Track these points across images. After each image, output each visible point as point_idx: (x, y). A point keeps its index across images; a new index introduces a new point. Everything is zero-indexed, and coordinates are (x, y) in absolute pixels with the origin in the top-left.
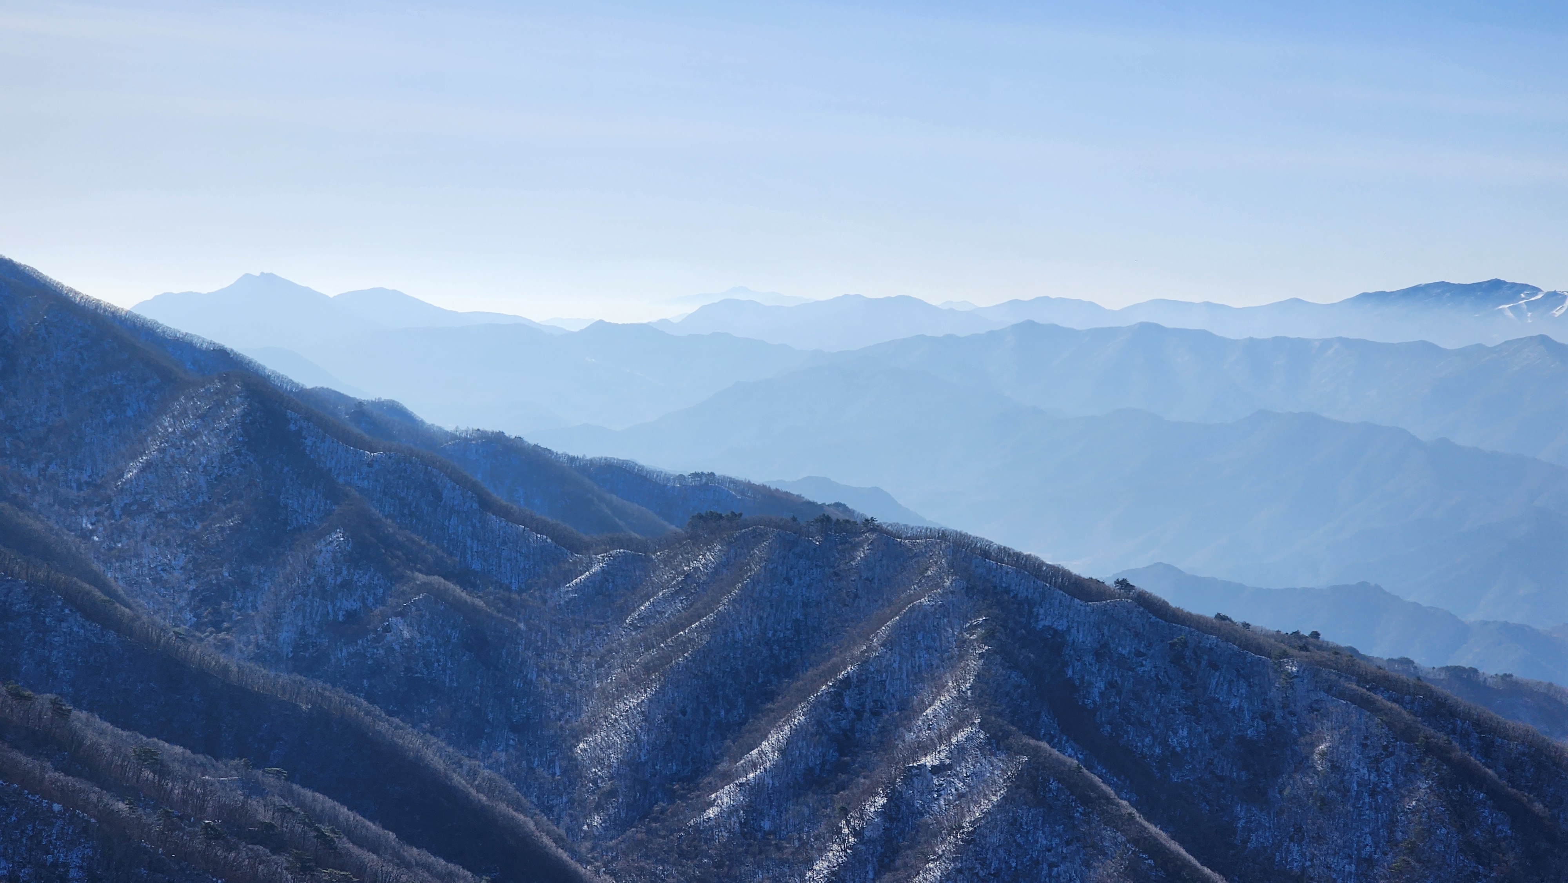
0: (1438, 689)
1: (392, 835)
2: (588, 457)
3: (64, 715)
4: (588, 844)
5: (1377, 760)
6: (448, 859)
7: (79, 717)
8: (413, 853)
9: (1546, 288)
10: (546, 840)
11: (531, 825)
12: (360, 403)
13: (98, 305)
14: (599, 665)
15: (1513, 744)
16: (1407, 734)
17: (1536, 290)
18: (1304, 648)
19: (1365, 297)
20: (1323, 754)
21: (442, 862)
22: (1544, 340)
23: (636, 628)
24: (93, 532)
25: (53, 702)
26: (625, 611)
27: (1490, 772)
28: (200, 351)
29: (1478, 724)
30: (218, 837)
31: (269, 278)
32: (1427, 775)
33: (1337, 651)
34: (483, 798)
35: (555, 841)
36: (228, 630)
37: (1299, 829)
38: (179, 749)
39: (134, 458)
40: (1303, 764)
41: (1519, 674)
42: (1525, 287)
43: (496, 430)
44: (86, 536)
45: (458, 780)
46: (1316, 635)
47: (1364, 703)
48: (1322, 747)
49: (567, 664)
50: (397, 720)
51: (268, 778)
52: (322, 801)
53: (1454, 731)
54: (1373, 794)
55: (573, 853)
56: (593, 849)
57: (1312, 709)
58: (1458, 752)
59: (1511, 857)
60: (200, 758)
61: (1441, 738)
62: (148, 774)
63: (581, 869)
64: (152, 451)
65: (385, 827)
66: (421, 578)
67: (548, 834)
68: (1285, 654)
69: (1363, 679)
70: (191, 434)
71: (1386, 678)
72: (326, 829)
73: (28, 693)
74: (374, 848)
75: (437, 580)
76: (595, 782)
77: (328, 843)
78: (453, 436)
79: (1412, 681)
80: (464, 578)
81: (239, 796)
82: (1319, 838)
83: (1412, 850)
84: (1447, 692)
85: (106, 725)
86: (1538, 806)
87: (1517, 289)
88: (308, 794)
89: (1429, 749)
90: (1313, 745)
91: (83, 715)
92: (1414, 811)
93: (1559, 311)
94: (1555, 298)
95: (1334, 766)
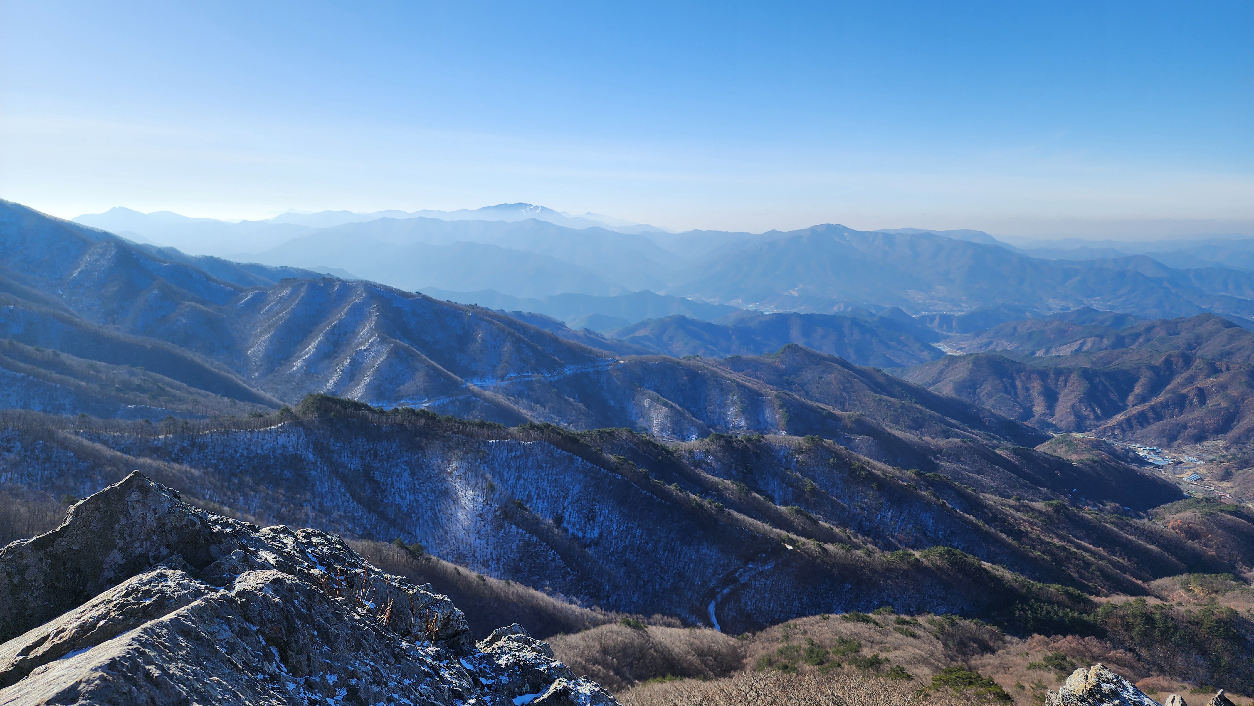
0: (511, 317)
1: (185, 385)
2: (244, 263)
3: (58, 355)
4: (254, 382)
5: (495, 338)
6: (206, 390)
7: (64, 356)
8: (193, 389)
9: (534, 205)
10: (240, 382)
11: (234, 377)
12: (159, 249)
13: (56, 218)
14: (253, 327)
16: (503, 330)
17: (531, 205)
18: (473, 308)
19: (484, 208)
20: (480, 337)
21: (204, 391)
22: (534, 219)
23: (265, 314)
24: (63, 295)
25: (54, 352)
26: (261, 309)
27: (526, 339)
28: (97, 233)
29: (522, 326)
30: (121, 390)
31: (122, 209)
32: (509, 341)
33: (482, 309)
34: (216, 371)
35: (243, 382)
36: (118, 324)
37: (474, 359)
38: (103, 363)
39: (76, 269)
40: (474, 341)
42: (528, 205)
43: (210, 255)
44: (61, 296)
45: (207, 365)
46: (476, 304)
47: (491, 323)
48: (480, 335)
49: (242, 327)
50: (183, 349)
51: (138, 370)
52: (158, 376)
54: (494, 347)
55: (249, 385)
56: (256, 383)
57: (476, 325)
58: (517, 334)
59: (533, 361)
60: (111, 365)
61: (512, 331)
62: (92, 372)
63: (252, 389)
64: (82, 267)
65: (182, 382)
66: (187, 303)
67: (240, 380)
68: (467, 310)
69: (490, 316)
70: (97, 261)
71: (496, 315)
72: (161, 385)
73: (42, 349)
74: (179, 389)
75: (193, 303)
76: (255, 362)
77: (162, 389)
78: (195, 258)
79: (504, 316)
80: (203, 303)
81: (127, 376)
82: (480, 361)
83: (506, 362)
84: (513, 318)
85: (74, 357)
86: (539, 347)
87: (526, 205)
88: (153, 374)
89: (509, 334)
90: (477, 336)
91: (65, 355)
92: (506, 351)
93: (538, 211)
94: (537, 207)
95: (483, 340)
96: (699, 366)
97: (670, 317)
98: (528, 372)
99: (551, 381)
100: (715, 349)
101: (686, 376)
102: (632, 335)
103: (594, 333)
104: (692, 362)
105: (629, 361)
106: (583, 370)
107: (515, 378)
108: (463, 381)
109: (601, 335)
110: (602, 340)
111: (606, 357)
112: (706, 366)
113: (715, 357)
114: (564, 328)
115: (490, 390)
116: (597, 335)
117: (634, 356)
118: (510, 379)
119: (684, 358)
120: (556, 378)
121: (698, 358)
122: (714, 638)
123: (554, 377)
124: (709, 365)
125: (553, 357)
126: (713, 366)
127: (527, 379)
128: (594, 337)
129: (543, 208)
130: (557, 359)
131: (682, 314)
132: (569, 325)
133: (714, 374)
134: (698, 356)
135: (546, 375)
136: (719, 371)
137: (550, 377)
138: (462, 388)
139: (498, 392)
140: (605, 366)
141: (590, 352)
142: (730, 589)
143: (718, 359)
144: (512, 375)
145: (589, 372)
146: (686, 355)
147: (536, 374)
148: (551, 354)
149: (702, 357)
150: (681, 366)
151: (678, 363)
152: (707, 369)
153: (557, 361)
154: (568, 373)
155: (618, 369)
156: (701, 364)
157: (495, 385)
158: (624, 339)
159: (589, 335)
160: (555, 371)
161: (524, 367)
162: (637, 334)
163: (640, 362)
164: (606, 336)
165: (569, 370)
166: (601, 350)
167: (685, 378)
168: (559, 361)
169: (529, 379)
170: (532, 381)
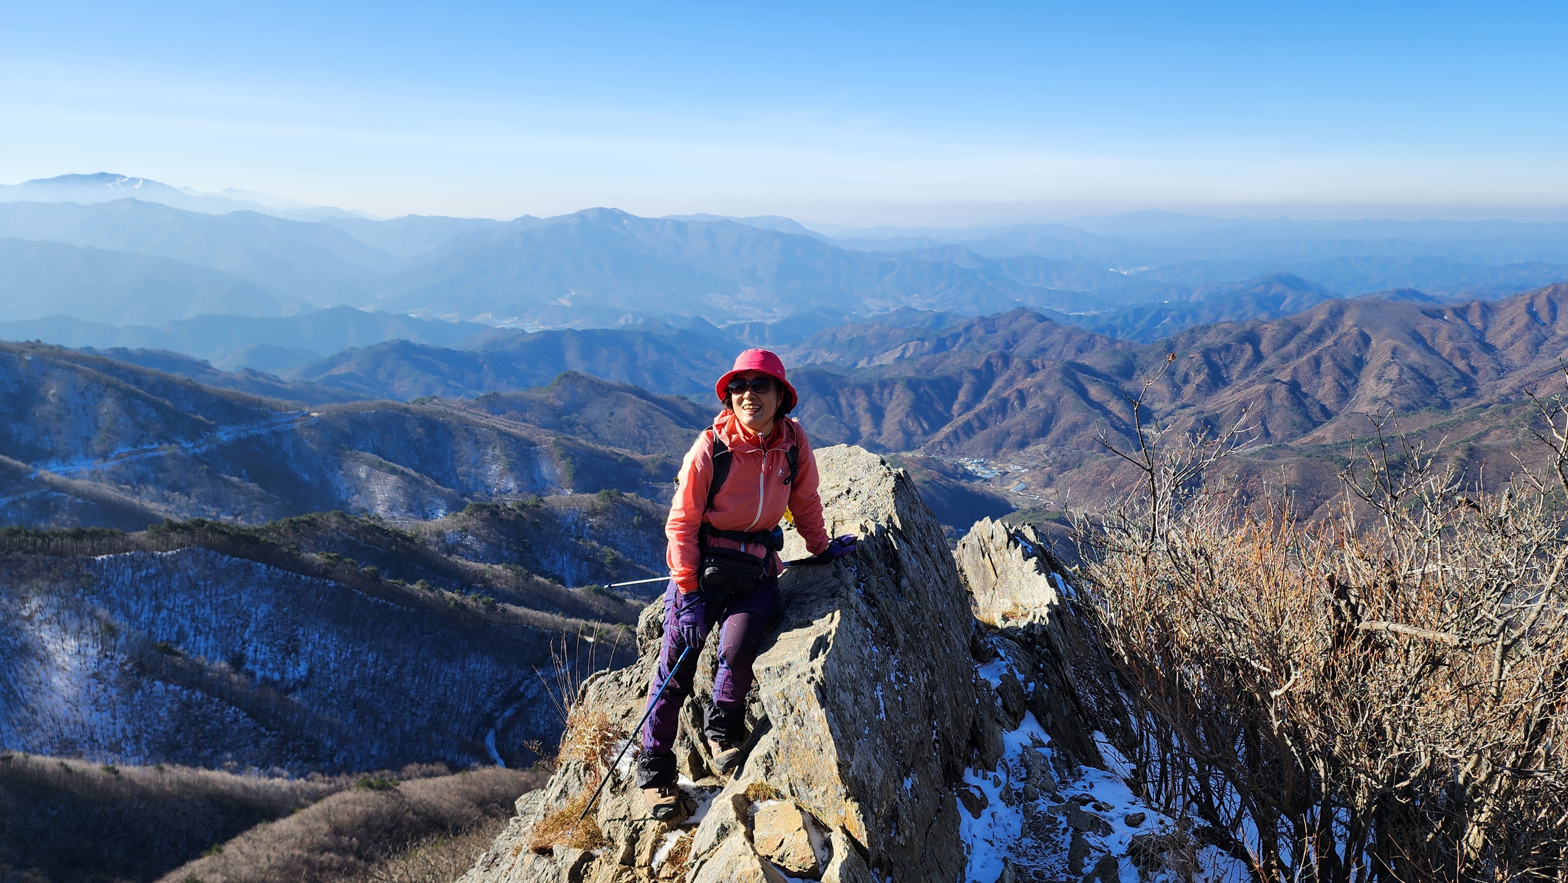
0: (108, 359)
5: (82, 393)
9: (129, 176)
15: (150, 378)
16: (96, 380)
17: (124, 177)
18: (33, 347)
19: (34, 181)
20: (54, 395)
22: (133, 200)
27: (142, 391)
29: (131, 371)
32: (110, 396)
33: (52, 347)
37: (47, 430)
40: (43, 400)
41: (148, 347)
42: (118, 176)
46: (39, 341)
47: (71, 369)
48: (52, 391)
53: (120, 376)
54: (84, 409)
57: (43, 375)
58: (123, 384)
59: (158, 426)
61: (114, 379)
68: (23, 351)
69: (68, 358)
71: (81, 357)
79: (94, 356)
82: (59, 432)
83: (109, 430)
84: (113, 359)
86: (167, 403)
87: (113, 177)
89: (108, 385)
90: (47, 392)
92: (106, 413)
93: (137, 186)
94: (134, 180)
95: (61, 400)
96: (440, 412)
97: (386, 343)
98: (152, 444)
99: (195, 454)
100: (460, 385)
101: (421, 427)
102: (327, 374)
103: (262, 375)
104: (428, 407)
105: (328, 413)
106: (251, 432)
107: (129, 454)
108: (30, 467)
109: (275, 377)
110: (278, 384)
111: (287, 408)
112: (449, 411)
113: (461, 397)
114: (209, 370)
115: (83, 478)
116: (267, 377)
117: (335, 405)
118: (119, 457)
119: (414, 402)
120: (204, 449)
121: (435, 401)
122: (498, 780)
123: (199, 448)
124: (454, 409)
125: (194, 416)
126: (460, 410)
127: (151, 454)
128: (261, 379)
129: (146, 181)
130: (202, 418)
131: (404, 338)
132: (216, 365)
133: (461, 419)
134: (435, 397)
135: (185, 445)
136: (469, 416)
137: (193, 448)
138: (30, 479)
139: (99, 479)
140: (288, 422)
141: (260, 404)
142: (514, 709)
143: (466, 400)
144: (123, 450)
145: (261, 435)
146: (416, 397)
147: (166, 445)
148: (190, 412)
149: (442, 398)
150: (411, 414)
151: (407, 410)
152: (452, 414)
153: (203, 422)
154: (225, 438)
155: (310, 427)
156: (442, 408)
157: (92, 469)
158: (315, 380)
159: (253, 378)
160: (201, 437)
161: (142, 436)
162: (335, 372)
163: (346, 413)
164: (285, 377)
165: (226, 434)
166: (278, 400)
167: (419, 430)
168: (207, 421)
169: (155, 454)
170: (159, 457)
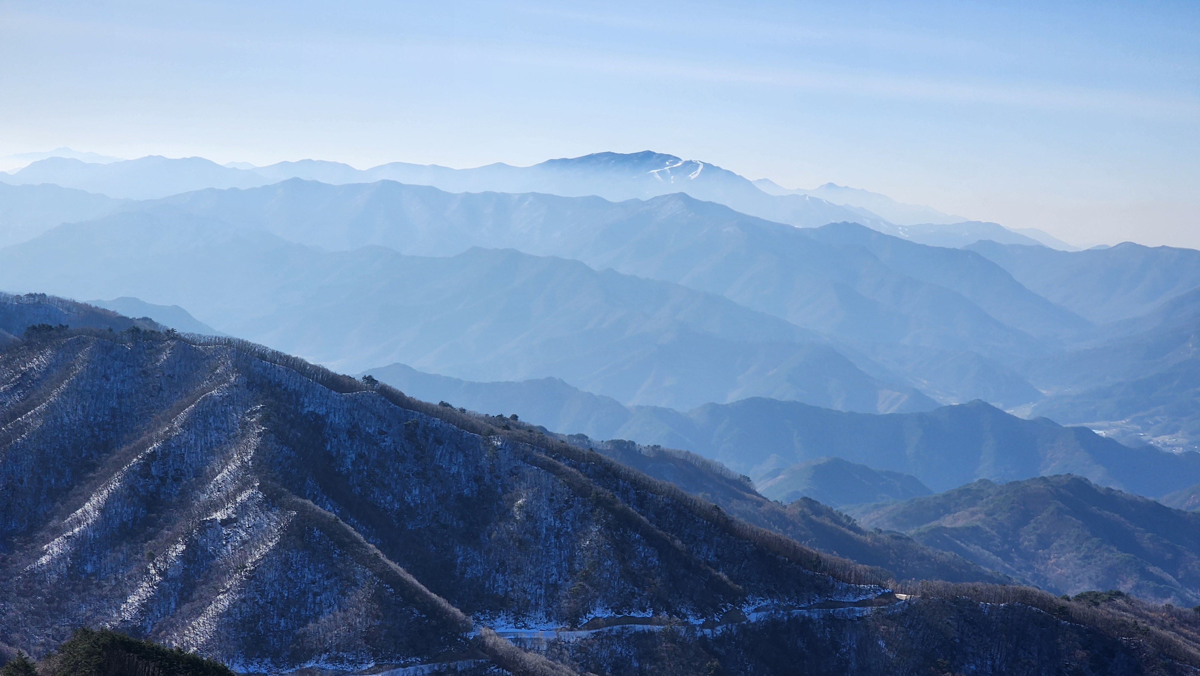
0: (605, 457)
5: (561, 510)
9: (685, 158)
15: (660, 498)
16: (582, 492)
17: (677, 159)
18: (507, 427)
19: (552, 162)
20: (521, 507)
22: (683, 197)
27: (643, 518)
29: (636, 484)
32: (597, 522)
33: (530, 429)
37: (502, 564)
40: (506, 515)
41: (665, 445)
42: (668, 157)
46: (515, 417)
47: (551, 468)
48: (520, 502)
53: (617, 489)
54: (557, 537)
57: (512, 473)
58: (620, 504)
59: (658, 580)
61: (608, 494)
68: (492, 432)
69: (549, 451)
71: (567, 449)
79: (586, 451)
82: (518, 570)
83: (586, 578)
84: (612, 459)
86: (678, 543)
87: (664, 158)
89: (599, 502)
90: (513, 501)
92: (588, 549)
93: (693, 176)
94: (691, 165)
95: (529, 516)
96: (1124, 624)
97: (1044, 479)
98: (644, 611)
99: (704, 636)
100: (1170, 577)
101: (1084, 648)
102: (934, 524)
103: (829, 512)
104: (1104, 611)
105: (924, 596)
106: (795, 612)
107: (609, 622)
108: (470, 619)
109: (849, 519)
110: (851, 533)
111: (860, 580)
112: (1142, 624)
113: (1168, 601)
114: (748, 495)
115: (538, 651)
116: (836, 518)
117: (938, 583)
118: (593, 624)
119: (1079, 598)
120: (719, 630)
121: (1119, 601)
123: (712, 628)
124: (1153, 621)
125: (714, 572)
126: (1163, 627)
127: (639, 627)
128: (828, 522)
129: (708, 167)
130: (725, 577)
131: (1077, 473)
132: (761, 487)
133: (1163, 646)
134: (1119, 594)
135: (692, 620)
136: (1180, 641)
137: (702, 626)
138: (466, 639)
139: (559, 657)
140: (856, 604)
141: (817, 563)
143: (1177, 606)
144: (600, 613)
145: (810, 620)
146: (1085, 588)
147: (664, 616)
148: (709, 564)
149: (1133, 597)
150: (1072, 620)
151: (1063, 611)
152: (1146, 632)
153: (725, 583)
154: (753, 618)
155: (892, 618)
156: (1129, 617)
157: (552, 637)
158: (911, 532)
159: (814, 517)
160: (718, 610)
161: (633, 594)
162: (947, 522)
163: (955, 600)
164: (864, 522)
165: (757, 610)
166: (847, 560)
167: (1081, 654)
168: (730, 583)
169: (646, 627)
170: (651, 633)
